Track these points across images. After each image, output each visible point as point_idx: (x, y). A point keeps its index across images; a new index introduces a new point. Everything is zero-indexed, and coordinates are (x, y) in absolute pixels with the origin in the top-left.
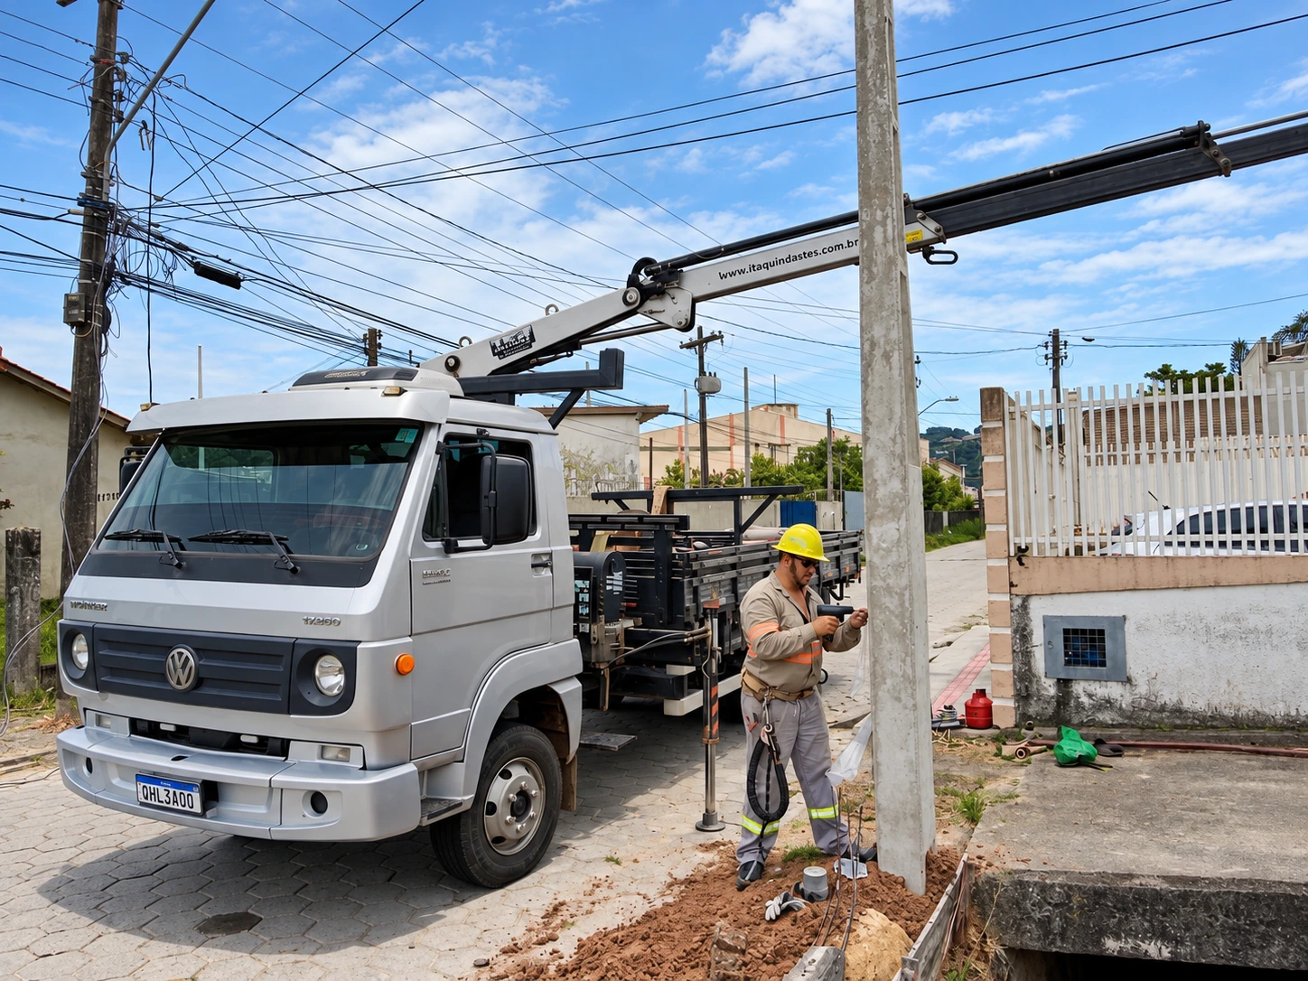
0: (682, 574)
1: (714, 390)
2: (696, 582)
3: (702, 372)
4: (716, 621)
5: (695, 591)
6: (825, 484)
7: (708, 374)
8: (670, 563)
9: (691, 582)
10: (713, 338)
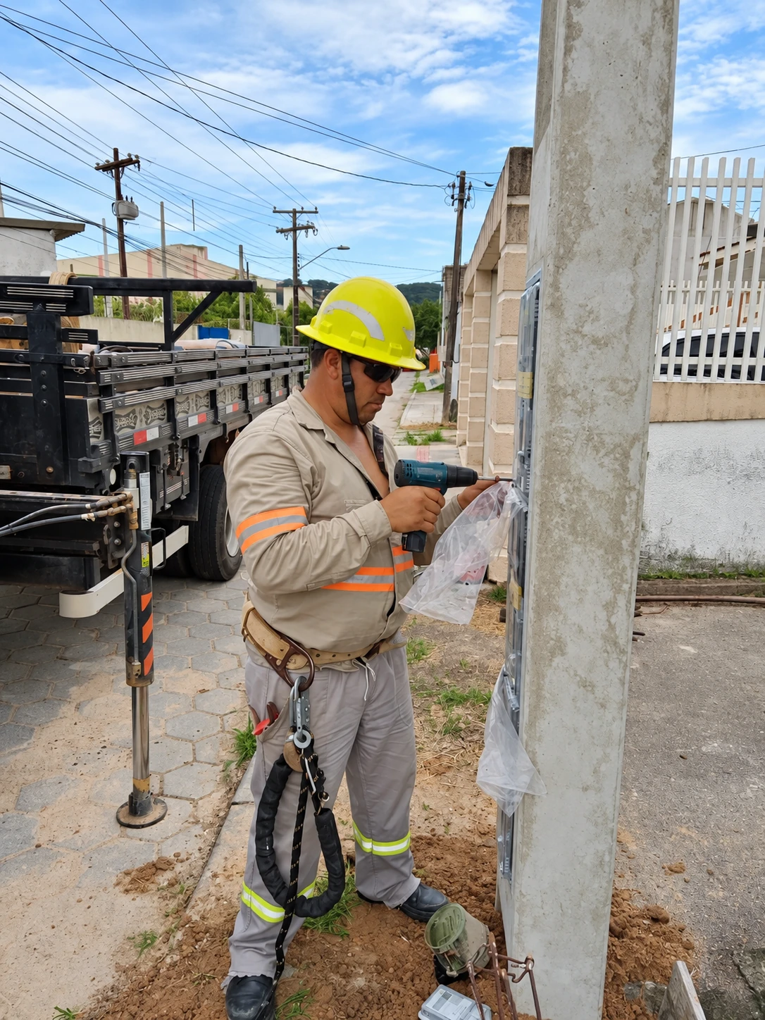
0: (84, 391)
1: (132, 215)
2: (108, 404)
3: (119, 196)
4: (145, 478)
5: (108, 420)
6: (237, 315)
7: (125, 199)
8: (64, 372)
9: (99, 406)
10: (129, 161)
